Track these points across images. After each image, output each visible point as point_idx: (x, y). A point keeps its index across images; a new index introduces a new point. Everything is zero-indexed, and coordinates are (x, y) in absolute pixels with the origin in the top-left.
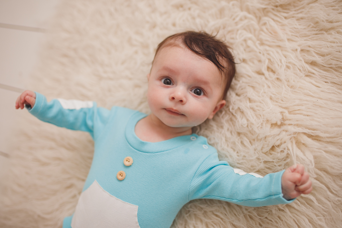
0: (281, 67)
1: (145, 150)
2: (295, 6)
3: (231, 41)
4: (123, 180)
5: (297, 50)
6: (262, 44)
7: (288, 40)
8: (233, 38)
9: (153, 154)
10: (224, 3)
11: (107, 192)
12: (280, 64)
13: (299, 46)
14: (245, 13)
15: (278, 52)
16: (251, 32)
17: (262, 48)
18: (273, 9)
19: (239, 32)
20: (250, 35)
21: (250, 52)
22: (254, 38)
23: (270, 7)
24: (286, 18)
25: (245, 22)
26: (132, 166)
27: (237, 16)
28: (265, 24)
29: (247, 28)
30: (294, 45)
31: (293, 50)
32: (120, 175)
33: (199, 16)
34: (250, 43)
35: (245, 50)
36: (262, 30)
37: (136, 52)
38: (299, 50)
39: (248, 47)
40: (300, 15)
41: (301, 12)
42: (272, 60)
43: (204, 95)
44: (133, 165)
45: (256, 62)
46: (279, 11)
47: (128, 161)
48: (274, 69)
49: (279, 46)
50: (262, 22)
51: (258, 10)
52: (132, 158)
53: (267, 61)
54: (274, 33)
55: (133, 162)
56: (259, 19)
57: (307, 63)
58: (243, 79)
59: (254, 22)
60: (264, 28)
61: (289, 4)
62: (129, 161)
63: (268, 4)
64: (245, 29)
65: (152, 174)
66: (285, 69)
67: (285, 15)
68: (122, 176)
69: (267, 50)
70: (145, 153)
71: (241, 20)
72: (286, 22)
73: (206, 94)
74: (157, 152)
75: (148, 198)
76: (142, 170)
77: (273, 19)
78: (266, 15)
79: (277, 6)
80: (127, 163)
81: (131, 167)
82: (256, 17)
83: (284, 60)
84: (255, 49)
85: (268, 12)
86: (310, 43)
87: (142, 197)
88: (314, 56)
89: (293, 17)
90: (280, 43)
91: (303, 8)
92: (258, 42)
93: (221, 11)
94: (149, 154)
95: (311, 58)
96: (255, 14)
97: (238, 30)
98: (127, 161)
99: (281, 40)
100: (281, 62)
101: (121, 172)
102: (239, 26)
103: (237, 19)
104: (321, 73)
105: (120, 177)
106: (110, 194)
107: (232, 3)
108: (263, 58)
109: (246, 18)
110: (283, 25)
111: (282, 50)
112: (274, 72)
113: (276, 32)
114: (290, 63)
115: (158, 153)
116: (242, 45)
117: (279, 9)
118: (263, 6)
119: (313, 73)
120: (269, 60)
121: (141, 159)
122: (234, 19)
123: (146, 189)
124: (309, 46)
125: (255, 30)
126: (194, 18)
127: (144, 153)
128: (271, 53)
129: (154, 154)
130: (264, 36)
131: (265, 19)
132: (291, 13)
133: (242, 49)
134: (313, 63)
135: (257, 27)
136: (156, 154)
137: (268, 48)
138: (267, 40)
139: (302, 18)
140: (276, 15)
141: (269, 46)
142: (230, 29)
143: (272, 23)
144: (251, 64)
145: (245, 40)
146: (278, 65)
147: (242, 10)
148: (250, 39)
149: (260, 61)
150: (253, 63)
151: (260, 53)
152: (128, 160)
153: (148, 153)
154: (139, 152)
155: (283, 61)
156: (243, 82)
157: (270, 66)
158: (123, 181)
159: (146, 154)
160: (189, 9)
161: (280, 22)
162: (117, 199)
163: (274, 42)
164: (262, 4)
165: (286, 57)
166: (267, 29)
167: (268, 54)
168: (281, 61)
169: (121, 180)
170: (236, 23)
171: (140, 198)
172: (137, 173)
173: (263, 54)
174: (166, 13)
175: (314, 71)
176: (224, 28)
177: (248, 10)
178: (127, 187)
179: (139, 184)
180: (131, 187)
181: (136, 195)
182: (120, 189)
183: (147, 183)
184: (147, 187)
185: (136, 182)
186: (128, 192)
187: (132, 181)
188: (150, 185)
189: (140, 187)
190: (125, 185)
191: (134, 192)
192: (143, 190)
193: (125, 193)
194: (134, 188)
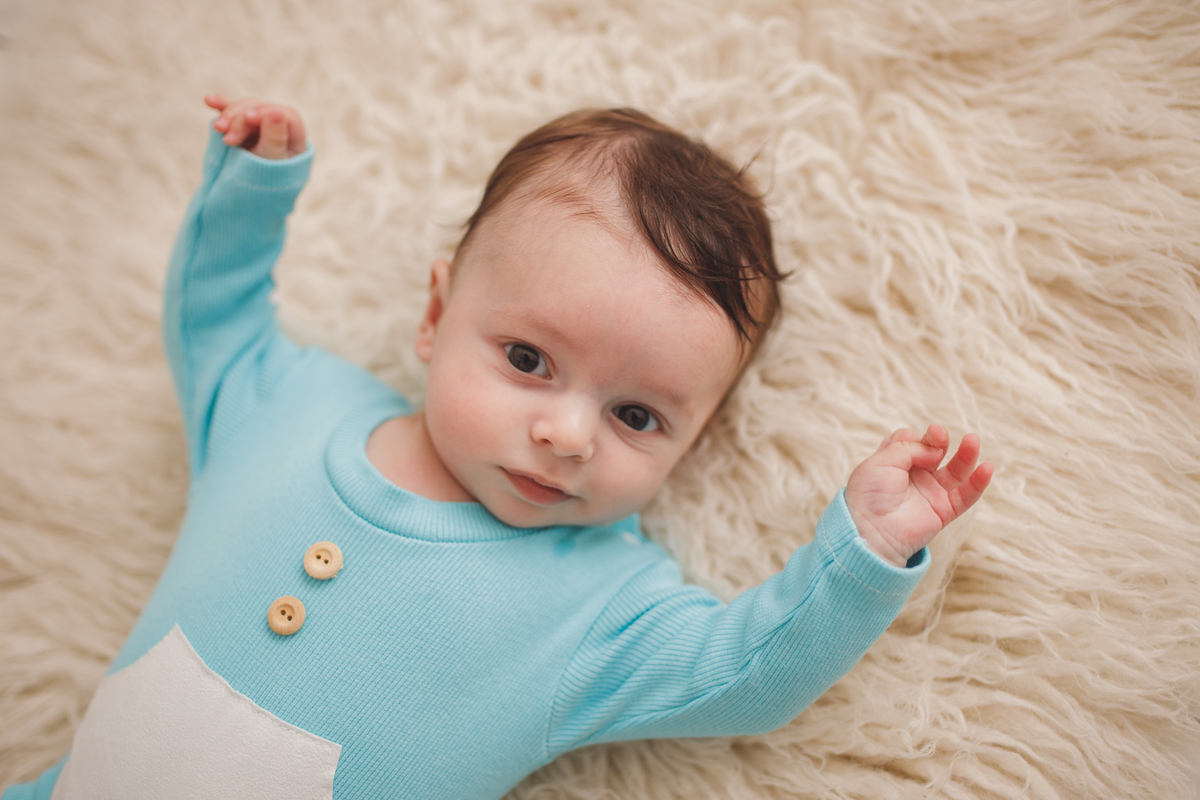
1: (399, 524)
2: (1006, 65)
4: (294, 635)
5: (1002, 230)
6: (872, 191)
7: (974, 187)
9: (428, 543)
10: (738, 22)
11: (221, 677)
12: (938, 280)
13: (1012, 213)
14: (813, 69)
15: (930, 232)
16: (830, 142)
17: (868, 206)
18: (923, 66)
19: (789, 136)
20: (826, 154)
21: (821, 216)
22: (842, 168)
23: (912, 56)
24: (969, 104)
25: (814, 102)
26: (338, 582)
27: (785, 76)
28: (888, 118)
29: (821, 127)
30: (993, 210)
31: (987, 230)
32: (283, 613)
34: (824, 182)
35: (803, 207)
36: (874, 139)
37: (374, 171)
38: (1011, 232)
39: (816, 196)
40: (1025, 100)
41: (1029, 89)
42: (908, 259)
45: (843, 259)
46: (944, 76)
47: (322, 561)
48: (911, 296)
49: (935, 209)
50: (877, 110)
51: (867, 61)
52: (341, 548)
53: (888, 263)
54: (919, 156)
56: (867, 100)
57: (1035, 281)
59: (847, 106)
60: (885, 133)
61: (987, 55)
62: (328, 558)
63: (906, 46)
64: (809, 129)
65: (417, 626)
66: (955, 303)
67: (969, 92)
68: (290, 618)
69: (888, 219)
70: (398, 536)
71: (798, 92)
72: (968, 118)
74: (446, 537)
75: (388, 720)
76: (375, 603)
77: (920, 103)
78: (894, 86)
79: (938, 56)
80: (319, 568)
81: (331, 584)
82: (856, 86)
83: (953, 263)
84: (845, 207)
85: (903, 74)
86: (1053, 207)
87: (363, 711)
88: (1064, 259)
89: (996, 103)
90: (942, 198)
91: (1037, 73)
92: (856, 184)
93: (725, 55)
94: (415, 541)
95: (1054, 267)
96: (851, 75)
97: (782, 129)
98: (319, 557)
99: (946, 186)
100: (943, 273)
101: (291, 603)
102: (791, 114)
103: (785, 88)
104: (1084, 328)
105: (282, 623)
106: (229, 686)
107: (770, 23)
108: (872, 247)
109: (816, 86)
110: (956, 130)
111: (947, 226)
113: (926, 153)
114: (974, 279)
115: (450, 543)
116: (793, 186)
117: (947, 66)
118: (889, 51)
119: (1057, 329)
120: (897, 257)
121: (378, 559)
122: (771, 88)
123: (383, 680)
124: (1051, 220)
125: (847, 136)
126: (615, 63)
127: (392, 535)
128: (905, 232)
129: (435, 543)
130: (884, 164)
131: (893, 100)
132: (992, 88)
134: (1059, 287)
135: (856, 124)
136: (441, 544)
137: (892, 210)
138: (891, 180)
139: (1030, 111)
140: (933, 91)
141: (900, 203)
142: (750, 120)
143: (919, 119)
144: (825, 266)
145: (807, 172)
146: (932, 284)
147: (804, 54)
148: (827, 167)
149: (860, 258)
150: (832, 260)
151: (862, 225)
152: (325, 556)
153: (411, 539)
154: (375, 527)
155: (949, 270)
157: (901, 283)
158: (292, 641)
159: (403, 539)
160: (603, 28)
161: (945, 118)
162: (260, 709)
163: (917, 189)
164: (883, 41)
165: (961, 256)
166: (896, 138)
167: (895, 234)
168: (942, 266)
169: (287, 633)
170: (779, 104)
171: (354, 715)
172: (355, 612)
173: (875, 233)
174: (506, 32)
175: (1058, 319)
176: (731, 116)
177: (829, 60)
178: (304, 666)
179: (357, 657)
180: (324, 665)
181: (340, 701)
182: (276, 671)
183: (391, 656)
184: (390, 672)
185: (345, 647)
186: (307, 686)
187: (330, 642)
188: (401, 668)
189: (359, 670)
190: (298, 658)
191: (333, 686)
192: (373, 684)
193: (294, 687)
194: (333, 670)
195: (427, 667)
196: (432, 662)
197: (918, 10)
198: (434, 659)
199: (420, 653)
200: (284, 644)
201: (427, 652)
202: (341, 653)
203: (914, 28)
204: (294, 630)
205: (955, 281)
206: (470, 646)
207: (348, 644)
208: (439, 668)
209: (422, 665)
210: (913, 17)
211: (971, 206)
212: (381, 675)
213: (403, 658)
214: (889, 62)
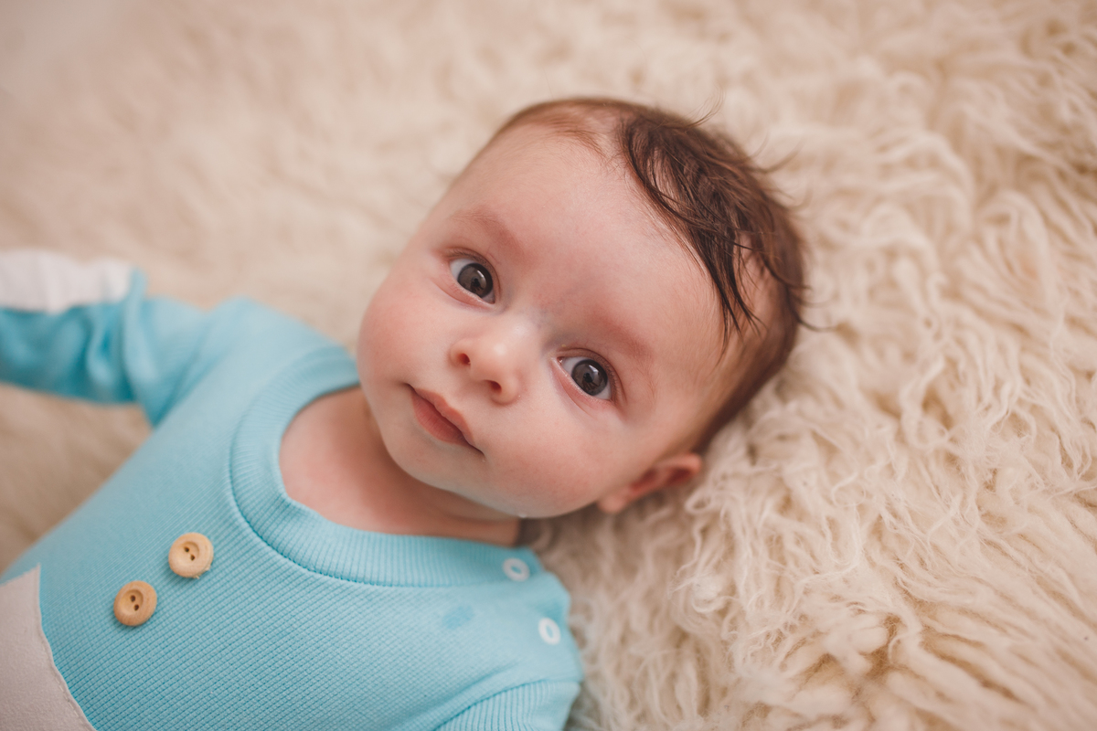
0: (987, 409)
1: (279, 540)
3: (834, 233)
4: (135, 627)
6: (953, 292)
7: (1073, 322)
8: (844, 226)
9: (304, 571)
10: (868, 68)
11: (48, 645)
12: (988, 396)
14: (936, 143)
15: (1002, 349)
16: (929, 230)
17: (945, 308)
18: (1062, 175)
19: (883, 210)
20: (917, 239)
22: (931, 259)
23: (1052, 160)
25: (924, 180)
26: (200, 584)
27: (901, 141)
28: (1002, 220)
29: (923, 210)
32: (133, 599)
33: (748, 80)
34: (904, 270)
36: (979, 240)
39: (892, 284)
42: (962, 366)
43: (613, 399)
44: (206, 579)
45: (893, 353)
46: (1082, 194)
47: (189, 555)
48: (951, 410)
49: (1019, 329)
50: (994, 208)
51: (1001, 151)
52: (215, 546)
53: (938, 367)
54: (1023, 274)
55: (207, 569)
56: (987, 192)
58: (809, 406)
59: (961, 198)
60: (991, 236)
62: (195, 555)
63: (1052, 146)
64: (909, 208)
65: (261, 661)
66: (998, 423)
68: (137, 607)
69: (958, 325)
70: (274, 553)
71: (911, 163)
73: (620, 397)
74: (325, 569)
76: (228, 621)
78: (1020, 187)
79: (1081, 170)
80: (182, 563)
81: (191, 584)
82: (979, 178)
83: (1014, 386)
84: (916, 300)
85: (1037, 177)
90: (1030, 320)
92: (937, 279)
93: (845, 98)
94: (291, 563)
96: (977, 163)
97: (879, 199)
98: (187, 550)
99: (1041, 312)
100: (997, 389)
101: (143, 591)
102: (894, 185)
103: (898, 154)
105: (127, 610)
106: (52, 658)
107: (902, 78)
108: (928, 346)
109: (934, 162)
110: (1074, 256)
111: (1023, 349)
112: (947, 421)
113: (1031, 272)
114: (1034, 409)
115: (327, 578)
116: (870, 266)
118: (1027, 146)
120: (952, 363)
121: (247, 571)
122: (883, 149)
125: (950, 228)
126: (722, 82)
127: (269, 549)
128: (972, 341)
129: (312, 573)
131: (1013, 201)
133: (862, 281)
135: (963, 217)
136: (318, 576)
137: (967, 316)
138: (980, 289)
140: (1063, 205)
141: (979, 312)
142: (849, 180)
143: (1035, 228)
144: (869, 355)
145: (891, 254)
146: (980, 399)
147: (932, 122)
148: (915, 255)
149: (909, 356)
150: (881, 354)
151: (928, 324)
152: (193, 551)
153: (287, 560)
154: (254, 535)
155: (1006, 390)
156: (800, 413)
157: (944, 392)
158: (131, 633)
159: (279, 557)
161: (1066, 239)
162: (71, 697)
163: (1005, 304)
164: (1025, 132)
165: (1028, 382)
166: (1001, 244)
167: (960, 342)
169: (127, 623)
170: (887, 170)
172: (204, 624)
173: (938, 336)
177: (957, 138)
178: (131, 667)
179: (188, 677)
180: (152, 674)
181: (154, 721)
182: (102, 661)
183: (222, 688)
184: (216, 705)
185: (180, 661)
186: (126, 691)
187: (166, 650)
188: (228, 705)
189: (185, 692)
190: (129, 655)
191: (153, 701)
192: (194, 714)
193: (112, 687)
194: (159, 682)
195: (256, 712)
196: (262, 708)
197: (1075, 109)
198: (266, 705)
199: (253, 694)
200: (122, 634)
201: (261, 696)
202: (173, 666)
203: (1065, 130)
204: (135, 623)
205: (1007, 404)
206: (309, 703)
207: (184, 659)
208: (268, 718)
209: (251, 709)
210: (1065, 114)
211: (1059, 335)
212: (205, 706)
213: (234, 694)
214: (1025, 160)
